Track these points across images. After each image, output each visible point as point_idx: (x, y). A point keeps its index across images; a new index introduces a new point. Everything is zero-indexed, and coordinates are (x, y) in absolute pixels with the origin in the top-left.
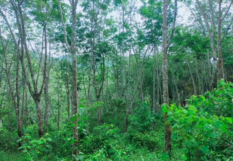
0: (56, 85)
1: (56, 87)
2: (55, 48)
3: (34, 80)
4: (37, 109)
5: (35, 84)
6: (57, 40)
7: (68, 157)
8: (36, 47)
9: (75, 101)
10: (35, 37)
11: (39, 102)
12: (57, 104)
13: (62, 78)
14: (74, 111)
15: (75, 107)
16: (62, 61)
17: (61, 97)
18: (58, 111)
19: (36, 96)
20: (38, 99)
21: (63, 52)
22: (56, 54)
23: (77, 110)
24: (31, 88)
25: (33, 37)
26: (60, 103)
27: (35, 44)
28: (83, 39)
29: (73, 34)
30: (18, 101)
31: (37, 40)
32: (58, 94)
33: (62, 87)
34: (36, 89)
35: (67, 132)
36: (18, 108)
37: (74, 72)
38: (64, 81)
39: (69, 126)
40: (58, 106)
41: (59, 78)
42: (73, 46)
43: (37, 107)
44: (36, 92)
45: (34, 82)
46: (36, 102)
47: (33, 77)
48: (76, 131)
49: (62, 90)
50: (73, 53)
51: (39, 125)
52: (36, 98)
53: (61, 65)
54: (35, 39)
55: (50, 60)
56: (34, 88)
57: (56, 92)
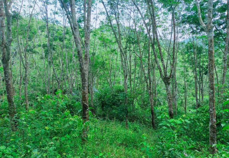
0: (182, 69)
1: (183, 72)
2: (181, 31)
3: (164, 64)
4: (167, 91)
5: (165, 68)
6: (183, 22)
7: (202, 143)
8: (163, 33)
9: (212, 84)
10: (162, 24)
11: (169, 85)
12: (183, 89)
13: (188, 61)
14: (211, 95)
15: (212, 91)
16: (189, 44)
17: (188, 81)
18: (185, 95)
19: (166, 80)
20: (168, 82)
21: (189, 35)
22: (182, 37)
23: (214, 94)
24: (161, 72)
25: (160, 24)
26: (186, 87)
27: (162, 30)
28: (215, 15)
29: (210, 10)
30: (150, 83)
31: (164, 26)
32: (185, 78)
33: (188, 71)
34: (165, 73)
35: (200, 117)
36: (150, 90)
37: (211, 52)
38: (190, 65)
39: (203, 111)
40: (183, 90)
41: (185, 61)
42: (210, 24)
43: (167, 89)
44: (166, 75)
45: (164, 66)
46: (166, 85)
47: (163, 62)
48: (213, 117)
49: (188, 74)
50: (209, 32)
51: (170, 106)
52: (166, 81)
53: (188, 48)
54: (162, 25)
55: (177, 44)
56: (164, 72)
57: (182, 76)
